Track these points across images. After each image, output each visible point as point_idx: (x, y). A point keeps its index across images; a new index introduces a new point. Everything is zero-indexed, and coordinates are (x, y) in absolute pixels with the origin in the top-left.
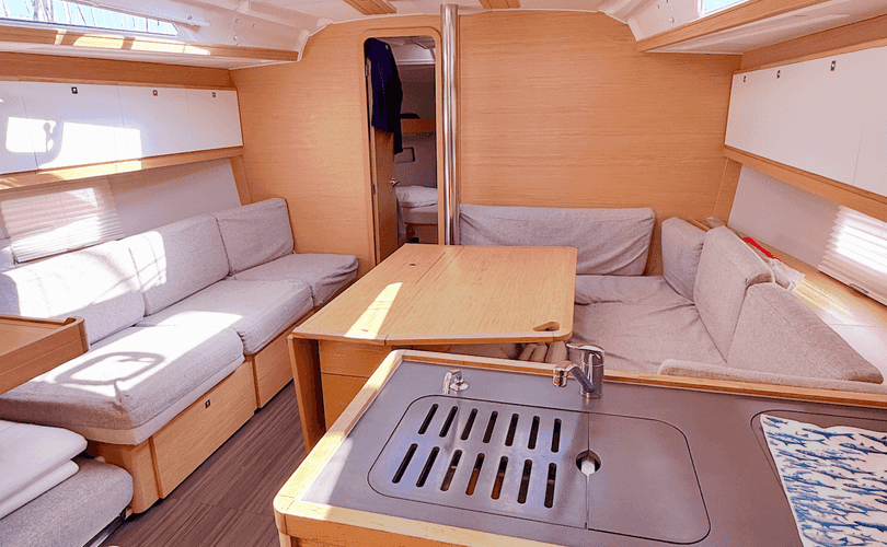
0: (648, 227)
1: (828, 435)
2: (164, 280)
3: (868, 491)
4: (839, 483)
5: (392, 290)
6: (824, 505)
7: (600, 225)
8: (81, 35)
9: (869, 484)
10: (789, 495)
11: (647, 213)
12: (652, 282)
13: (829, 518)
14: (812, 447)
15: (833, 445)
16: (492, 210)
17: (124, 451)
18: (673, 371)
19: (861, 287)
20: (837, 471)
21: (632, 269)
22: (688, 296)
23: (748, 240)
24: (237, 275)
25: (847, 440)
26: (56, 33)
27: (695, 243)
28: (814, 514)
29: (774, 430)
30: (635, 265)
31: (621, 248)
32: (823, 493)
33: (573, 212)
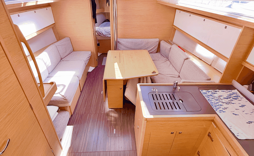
0: (158, 43)
1: (209, 92)
2: (51, 64)
3: (217, 100)
4: (213, 99)
5: (116, 65)
6: (213, 103)
7: (148, 43)
8: (27, 3)
9: (217, 99)
10: (209, 103)
11: (158, 40)
12: (158, 55)
13: (215, 105)
14: (208, 94)
15: (210, 93)
16: (124, 39)
17: (65, 108)
18: (184, 82)
19: (200, 58)
20: (213, 98)
21: (154, 52)
22: (167, 58)
23: (179, 47)
24: (63, 59)
25: (211, 92)
26: (22, 3)
27: (169, 47)
28: (213, 105)
29: (202, 92)
30: (155, 51)
31: (152, 48)
32: (213, 101)
33: (142, 39)
